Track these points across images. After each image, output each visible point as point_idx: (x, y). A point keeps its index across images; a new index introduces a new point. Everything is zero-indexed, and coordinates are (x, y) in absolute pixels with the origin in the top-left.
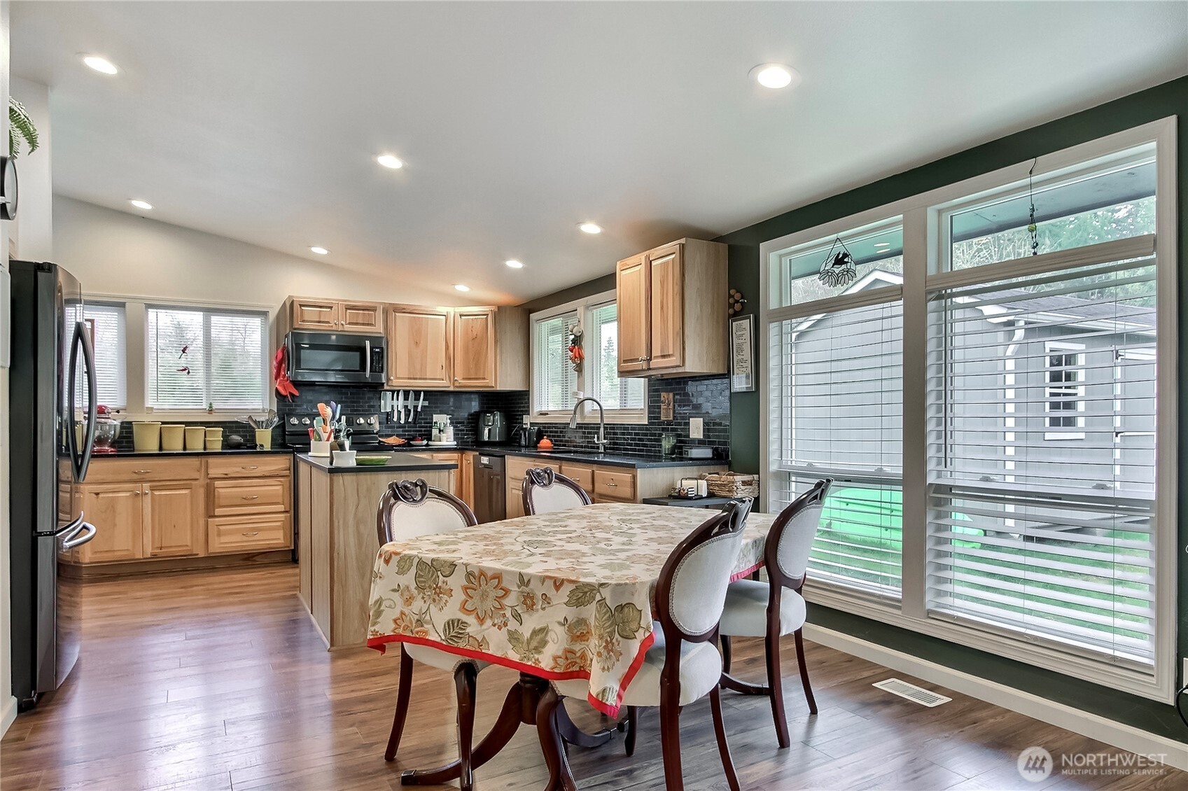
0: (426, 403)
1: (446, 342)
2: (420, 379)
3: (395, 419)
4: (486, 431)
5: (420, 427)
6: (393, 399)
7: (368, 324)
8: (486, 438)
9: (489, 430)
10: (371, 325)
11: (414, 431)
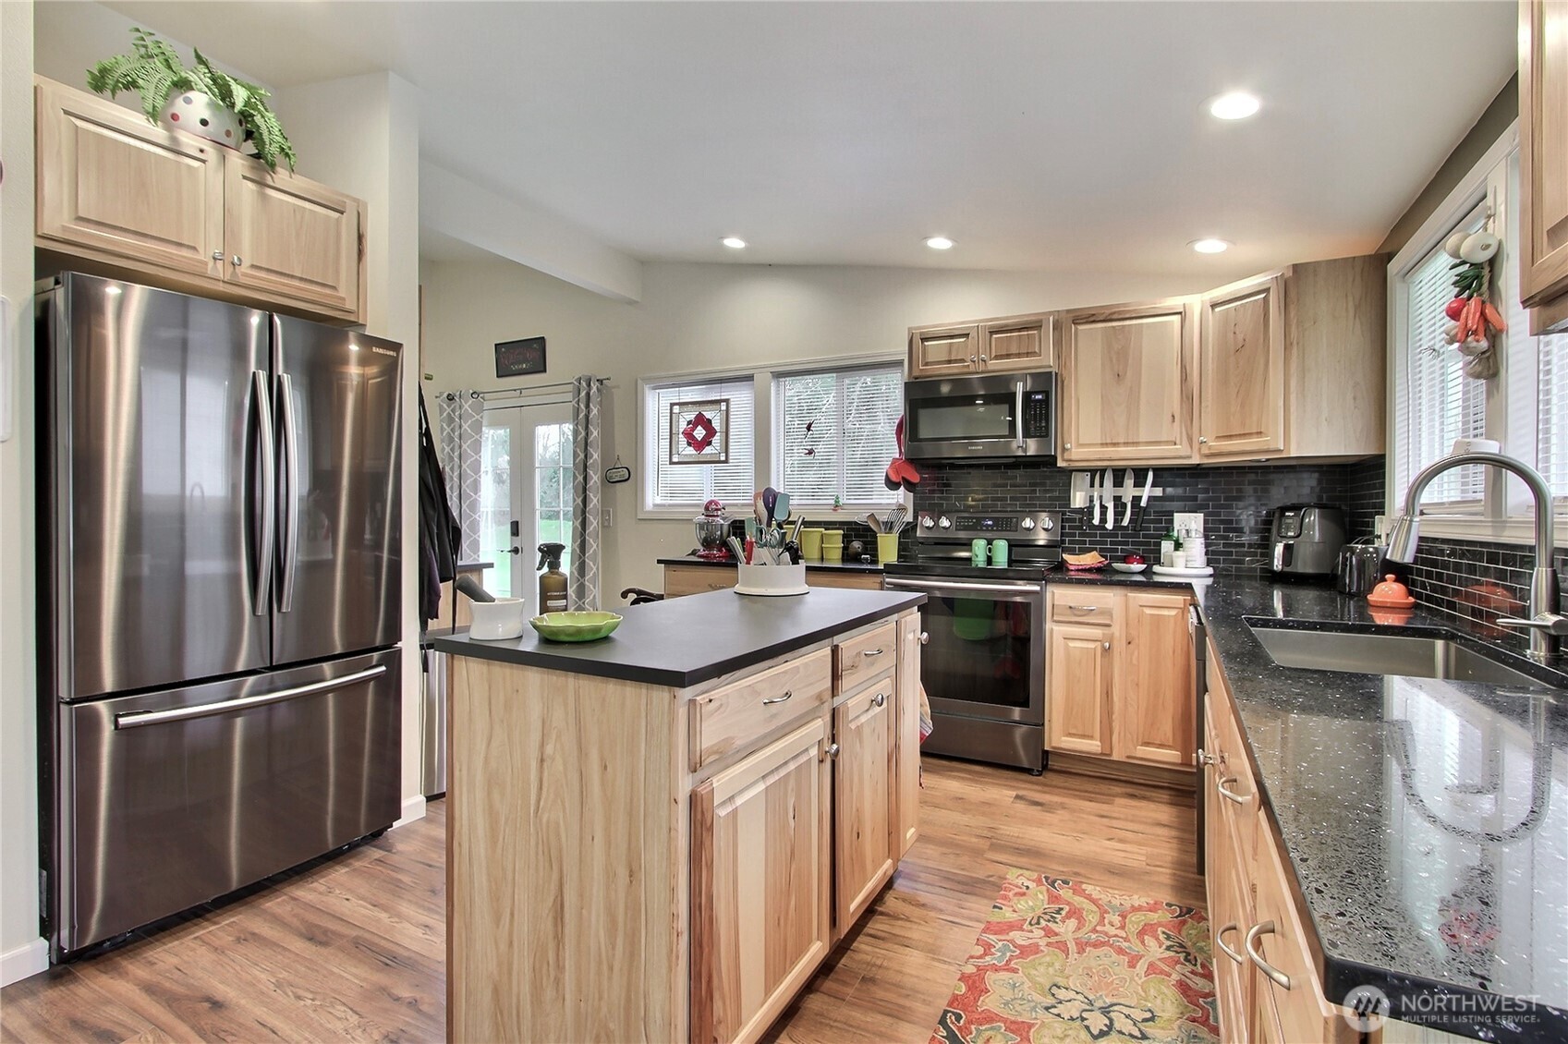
0: (1158, 492)
1: (1183, 367)
2: (1126, 444)
3: (1096, 521)
4: (1279, 549)
5: (1144, 536)
6: (1092, 485)
7: (1028, 354)
8: (1278, 564)
9: (1288, 548)
10: (1033, 354)
11: (1134, 543)
